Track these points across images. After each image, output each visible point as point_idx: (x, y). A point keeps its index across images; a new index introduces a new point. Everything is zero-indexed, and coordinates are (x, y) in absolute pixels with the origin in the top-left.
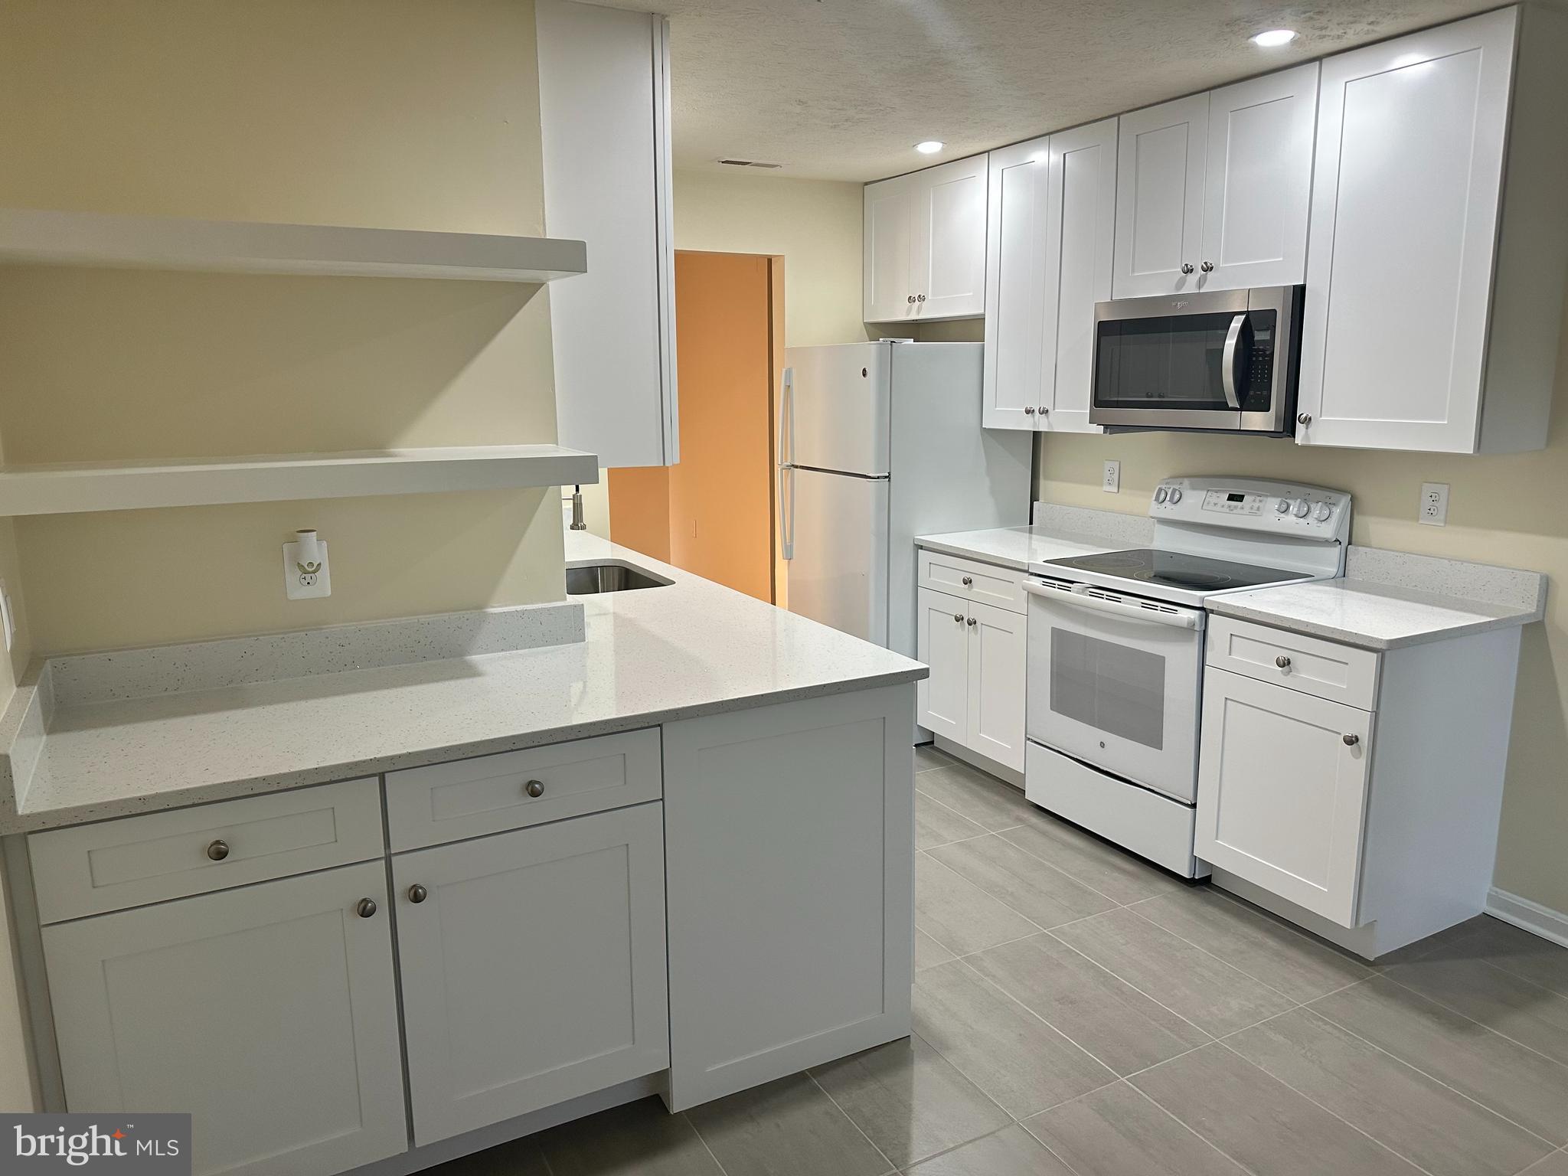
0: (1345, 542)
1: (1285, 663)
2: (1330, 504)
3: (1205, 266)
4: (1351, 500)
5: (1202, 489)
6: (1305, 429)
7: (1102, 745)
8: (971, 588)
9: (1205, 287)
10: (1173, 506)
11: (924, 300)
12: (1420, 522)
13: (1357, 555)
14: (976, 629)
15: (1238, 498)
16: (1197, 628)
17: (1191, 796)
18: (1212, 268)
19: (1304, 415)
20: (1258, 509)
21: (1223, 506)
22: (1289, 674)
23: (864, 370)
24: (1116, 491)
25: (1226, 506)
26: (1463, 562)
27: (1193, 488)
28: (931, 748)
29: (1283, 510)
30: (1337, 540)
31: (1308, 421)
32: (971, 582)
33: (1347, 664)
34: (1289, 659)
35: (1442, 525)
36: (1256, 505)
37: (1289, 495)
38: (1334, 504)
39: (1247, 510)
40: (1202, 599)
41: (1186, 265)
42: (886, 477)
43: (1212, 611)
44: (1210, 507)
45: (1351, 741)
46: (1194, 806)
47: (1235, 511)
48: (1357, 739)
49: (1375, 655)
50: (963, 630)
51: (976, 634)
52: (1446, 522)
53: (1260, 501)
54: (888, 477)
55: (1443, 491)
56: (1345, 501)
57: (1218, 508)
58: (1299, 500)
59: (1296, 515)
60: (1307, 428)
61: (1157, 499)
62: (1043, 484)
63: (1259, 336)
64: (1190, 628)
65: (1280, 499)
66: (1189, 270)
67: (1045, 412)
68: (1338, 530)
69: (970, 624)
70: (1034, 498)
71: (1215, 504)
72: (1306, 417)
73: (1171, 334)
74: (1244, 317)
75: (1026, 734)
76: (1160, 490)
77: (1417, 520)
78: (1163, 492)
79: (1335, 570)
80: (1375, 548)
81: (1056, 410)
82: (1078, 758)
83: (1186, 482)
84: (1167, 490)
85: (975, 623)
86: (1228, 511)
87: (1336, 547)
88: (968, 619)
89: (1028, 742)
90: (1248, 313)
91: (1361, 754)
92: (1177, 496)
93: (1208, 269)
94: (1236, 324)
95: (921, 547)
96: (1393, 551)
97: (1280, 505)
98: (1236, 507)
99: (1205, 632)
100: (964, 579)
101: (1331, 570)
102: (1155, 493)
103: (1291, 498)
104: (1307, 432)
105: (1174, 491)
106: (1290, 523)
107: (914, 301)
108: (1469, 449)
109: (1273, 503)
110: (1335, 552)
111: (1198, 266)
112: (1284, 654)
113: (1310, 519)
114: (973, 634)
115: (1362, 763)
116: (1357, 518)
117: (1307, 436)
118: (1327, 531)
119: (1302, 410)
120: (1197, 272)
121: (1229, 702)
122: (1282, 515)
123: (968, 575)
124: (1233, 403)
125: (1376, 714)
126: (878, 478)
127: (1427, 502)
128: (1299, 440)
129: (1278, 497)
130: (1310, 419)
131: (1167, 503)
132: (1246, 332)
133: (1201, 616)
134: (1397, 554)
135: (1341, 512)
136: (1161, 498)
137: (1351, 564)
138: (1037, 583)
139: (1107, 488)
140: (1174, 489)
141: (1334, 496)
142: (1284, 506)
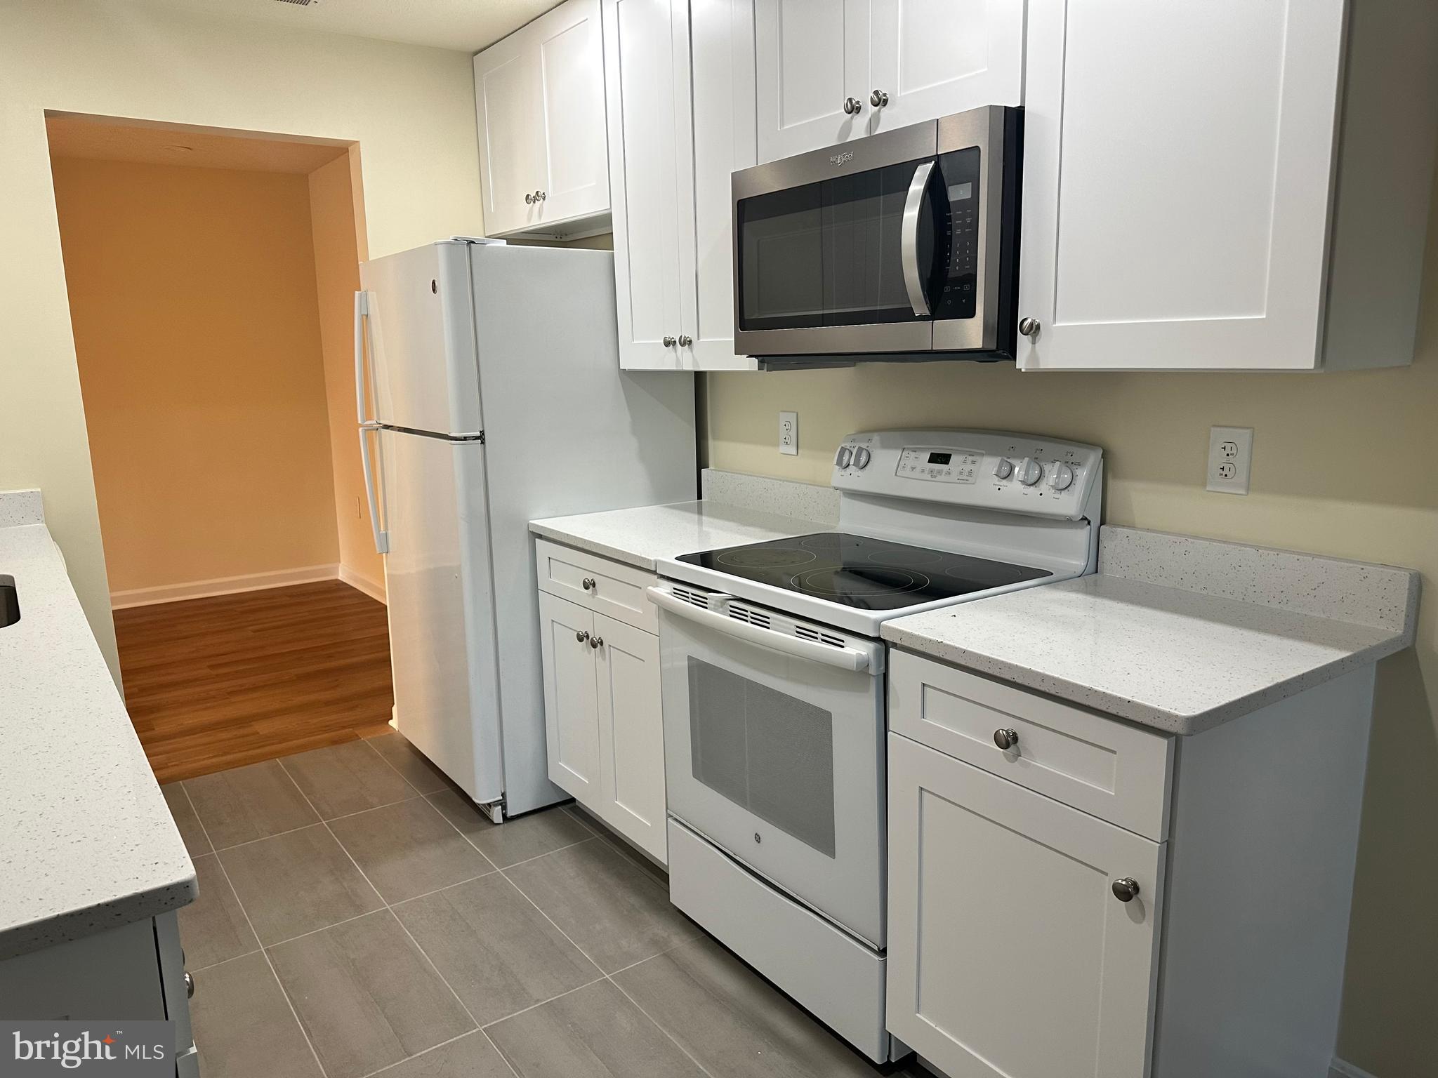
0: (1096, 521)
1: (1008, 741)
2: (1072, 464)
3: (876, 99)
4: (1103, 456)
5: (896, 448)
6: (1030, 345)
7: (758, 838)
8: (595, 593)
9: (879, 129)
10: (860, 473)
11: (544, 199)
12: (1208, 488)
13: (1116, 542)
14: (602, 651)
15: (942, 458)
16: (872, 671)
17: (878, 939)
18: (885, 102)
19: (1029, 321)
20: (970, 473)
21: (923, 471)
22: (1016, 759)
23: (434, 283)
24: (795, 453)
25: (926, 472)
26: (1279, 551)
27: (885, 445)
28: (570, 809)
29: (1005, 474)
30: (1084, 519)
31: (1034, 330)
32: (594, 585)
33: (1115, 752)
34: (1014, 734)
35: (1244, 493)
36: (967, 467)
37: (1013, 452)
38: (1079, 464)
39: (954, 476)
40: (878, 624)
41: (850, 100)
42: (476, 438)
43: (895, 645)
44: (908, 473)
45: (1127, 892)
46: (883, 952)
47: (939, 478)
48: (1136, 888)
49: (1165, 742)
50: (590, 653)
51: (604, 659)
52: (1248, 489)
53: (973, 462)
54: (481, 437)
55: (1242, 438)
56: (1094, 458)
57: (917, 474)
58: (1027, 459)
59: (1023, 482)
60: (1034, 343)
61: (839, 463)
62: (713, 446)
63: (957, 193)
64: (862, 670)
65: (1000, 458)
66: (854, 109)
67: (687, 342)
68: (1085, 502)
69: (594, 646)
70: (702, 463)
71: (913, 468)
72: (1031, 325)
73: (833, 207)
74: (930, 165)
75: (667, 808)
76: (843, 450)
77: (1204, 485)
78: (847, 452)
79: (1083, 564)
80: (1142, 529)
81: (701, 340)
82: (732, 854)
83: (876, 438)
84: (851, 449)
85: (602, 643)
86: (929, 477)
87: (1082, 528)
88: (592, 639)
89: (669, 820)
90: (937, 158)
91: (1144, 915)
92: (863, 459)
93: (880, 101)
94: (921, 176)
95: (540, 537)
96: (1168, 533)
97: (1000, 467)
98: (940, 472)
99: (886, 676)
100: (584, 581)
101: (1078, 563)
102: (837, 453)
103: (1015, 457)
104: (1033, 350)
105: (860, 450)
106: (1014, 494)
107: (534, 202)
108: (1305, 359)
109: (989, 465)
110: (1081, 536)
111: (865, 98)
112: (1006, 725)
113: (1044, 487)
114: (600, 658)
115: (1145, 932)
116: (1110, 482)
117: (1034, 356)
118: (1069, 504)
119: (1026, 312)
120: (867, 111)
121: (925, 794)
122: (1004, 482)
123: (590, 577)
124: (921, 309)
125: (1168, 846)
126: (465, 439)
127: (1216, 458)
128: (1022, 363)
129: (1000, 456)
130: (1038, 327)
131: (852, 469)
132: (936, 187)
133: (877, 651)
134: (1173, 538)
135: (1090, 475)
136: (845, 463)
137: (1106, 554)
138: (664, 590)
139: (784, 449)
140: (859, 447)
141: (1079, 452)
142: (1006, 469)
